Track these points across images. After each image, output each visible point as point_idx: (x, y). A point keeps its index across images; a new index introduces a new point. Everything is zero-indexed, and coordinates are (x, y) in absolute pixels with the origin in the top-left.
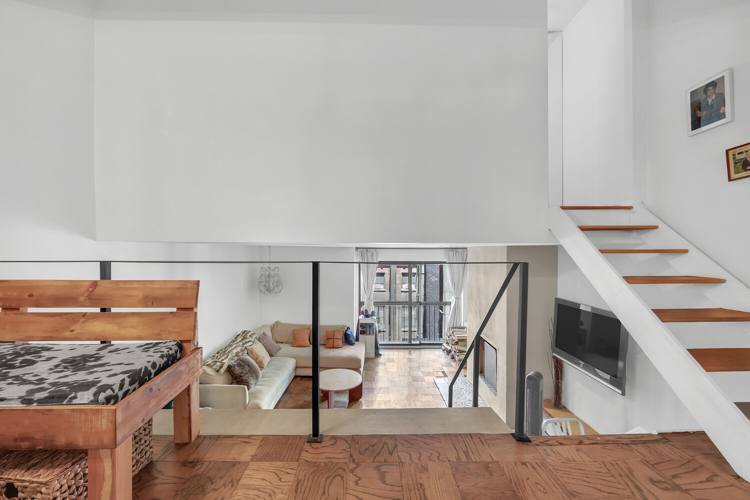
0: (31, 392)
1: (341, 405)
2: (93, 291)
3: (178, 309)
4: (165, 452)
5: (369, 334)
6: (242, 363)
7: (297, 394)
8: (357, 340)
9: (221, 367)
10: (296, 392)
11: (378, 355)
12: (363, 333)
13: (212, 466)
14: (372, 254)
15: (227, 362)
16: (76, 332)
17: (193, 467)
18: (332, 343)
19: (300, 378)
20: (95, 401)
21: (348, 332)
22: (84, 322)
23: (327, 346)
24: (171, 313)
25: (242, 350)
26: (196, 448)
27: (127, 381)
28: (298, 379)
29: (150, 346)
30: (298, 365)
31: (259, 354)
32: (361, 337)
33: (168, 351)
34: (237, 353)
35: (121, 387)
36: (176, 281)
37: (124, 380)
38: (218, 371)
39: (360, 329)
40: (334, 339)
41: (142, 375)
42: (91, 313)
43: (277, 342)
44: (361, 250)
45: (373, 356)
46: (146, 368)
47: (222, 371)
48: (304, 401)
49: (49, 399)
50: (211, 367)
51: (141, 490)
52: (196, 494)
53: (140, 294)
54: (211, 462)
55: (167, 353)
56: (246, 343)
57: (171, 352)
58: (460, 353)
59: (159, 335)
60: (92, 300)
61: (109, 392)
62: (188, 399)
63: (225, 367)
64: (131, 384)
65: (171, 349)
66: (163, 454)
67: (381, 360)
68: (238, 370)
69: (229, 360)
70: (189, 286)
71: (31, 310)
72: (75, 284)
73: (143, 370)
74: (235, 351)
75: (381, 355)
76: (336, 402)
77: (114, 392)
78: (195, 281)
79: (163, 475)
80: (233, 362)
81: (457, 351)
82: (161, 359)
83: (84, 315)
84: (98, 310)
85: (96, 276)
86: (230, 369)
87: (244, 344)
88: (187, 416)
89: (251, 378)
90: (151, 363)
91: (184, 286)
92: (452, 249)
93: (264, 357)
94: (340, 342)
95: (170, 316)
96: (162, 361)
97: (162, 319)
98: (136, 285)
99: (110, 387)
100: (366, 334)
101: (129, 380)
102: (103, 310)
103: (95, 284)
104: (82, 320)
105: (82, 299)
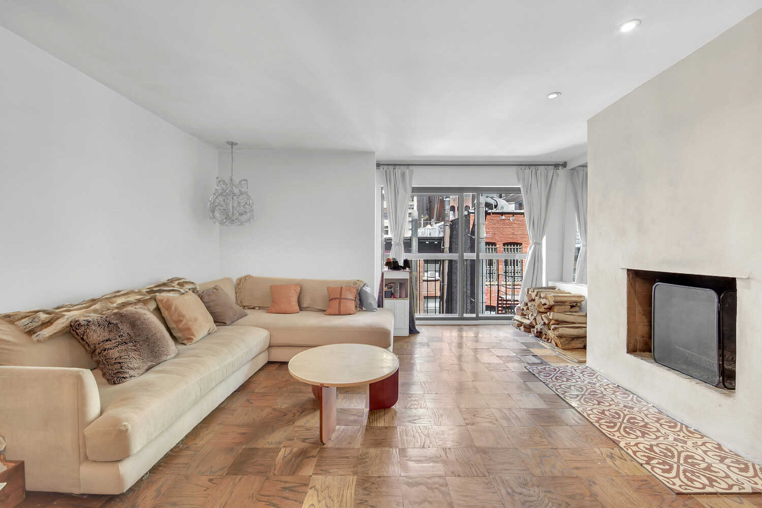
1: (352, 418)
5: (400, 297)
6: (116, 319)
7: (264, 395)
8: (380, 305)
9: (47, 324)
10: (262, 391)
11: (413, 331)
12: (391, 295)
14: (403, 175)
18: (337, 307)
19: (277, 365)
21: (365, 291)
23: (329, 311)
25: (142, 301)
28: (272, 368)
30: (275, 342)
31: (185, 313)
32: (387, 302)
38: (30, 332)
39: (385, 289)
40: (340, 299)
43: (244, 307)
44: (386, 167)
45: (406, 333)
47: (48, 332)
48: (275, 410)
50: (11, 322)
58: (558, 324)
63: (60, 323)
67: (419, 339)
68: (96, 335)
74: (118, 302)
75: (419, 333)
76: (342, 411)
81: (552, 322)
86: (74, 331)
89: (132, 354)
92: (529, 165)
93: (196, 319)
94: (352, 305)
100: (394, 297)
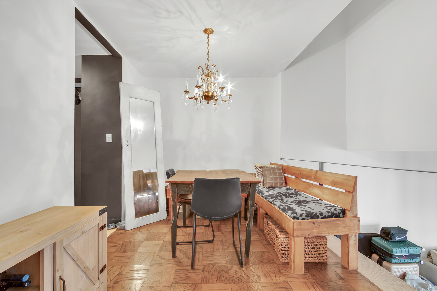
2: (316, 175)
3: (346, 191)
4: (334, 264)
13: (348, 286)
16: (310, 191)
17: (339, 279)
20: (291, 216)
22: (312, 188)
24: (342, 192)
26: (349, 274)
27: (304, 215)
29: (330, 206)
33: (334, 211)
35: (301, 215)
36: (345, 175)
37: (303, 213)
41: (313, 215)
42: (315, 184)
46: (316, 213)
49: (282, 210)
51: (313, 269)
52: (329, 289)
53: (331, 179)
54: (349, 285)
55: (332, 212)
57: (335, 212)
59: (336, 202)
60: (316, 179)
61: (295, 215)
62: (347, 243)
64: (306, 216)
65: (336, 210)
66: (333, 264)
70: (351, 179)
71: (303, 180)
72: (311, 171)
73: (314, 213)
77: (297, 216)
78: (354, 176)
79: (325, 271)
82: (327, 213)
83: (313, 184)
84: (318, 184)
85: (318, 169)
88: (347, 253)
90: (320, 212)
91: (349, 179)
95: (341, 194)
96: (328, 214)
97: (337, 194)
98: (329, 175)
99: (296, 213)
101: (306, 214)
102: (320, 184)
103: (317, 171)
104: (312, 187)
105: (313, 178)
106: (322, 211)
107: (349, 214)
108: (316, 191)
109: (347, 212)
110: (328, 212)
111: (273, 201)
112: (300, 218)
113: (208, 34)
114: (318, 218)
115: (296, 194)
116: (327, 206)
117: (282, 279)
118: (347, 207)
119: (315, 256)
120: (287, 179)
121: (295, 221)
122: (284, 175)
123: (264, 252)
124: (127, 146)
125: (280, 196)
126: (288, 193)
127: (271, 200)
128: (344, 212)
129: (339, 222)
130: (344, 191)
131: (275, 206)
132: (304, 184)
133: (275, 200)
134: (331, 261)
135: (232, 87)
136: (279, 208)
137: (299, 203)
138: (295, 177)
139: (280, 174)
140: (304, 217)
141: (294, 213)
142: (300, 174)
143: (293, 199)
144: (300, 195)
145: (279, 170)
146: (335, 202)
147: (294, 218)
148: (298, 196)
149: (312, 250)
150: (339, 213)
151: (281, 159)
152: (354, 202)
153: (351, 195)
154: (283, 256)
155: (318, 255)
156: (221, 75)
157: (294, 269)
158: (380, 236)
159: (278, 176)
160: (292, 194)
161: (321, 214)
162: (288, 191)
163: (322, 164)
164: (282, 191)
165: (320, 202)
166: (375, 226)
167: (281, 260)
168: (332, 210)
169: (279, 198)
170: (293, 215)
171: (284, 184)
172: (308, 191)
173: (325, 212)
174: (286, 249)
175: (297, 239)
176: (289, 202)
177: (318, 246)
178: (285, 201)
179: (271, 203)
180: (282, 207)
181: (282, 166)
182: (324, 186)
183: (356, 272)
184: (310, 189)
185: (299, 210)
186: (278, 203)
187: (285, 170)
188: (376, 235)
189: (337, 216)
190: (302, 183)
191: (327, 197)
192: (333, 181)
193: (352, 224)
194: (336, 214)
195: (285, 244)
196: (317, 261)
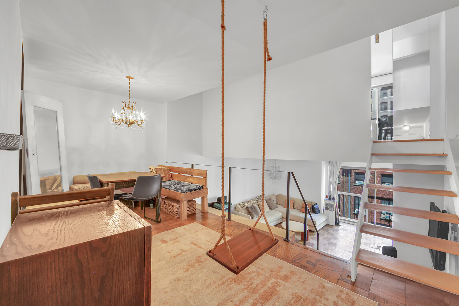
0: (175, 189)
2: (190, 171)
5: (331, 210)
6: (253, 207)
8: (323, 212)
9: (244, 206)
11: (337, 224)
12: (327, 208)
15: (246, 205)
17: (201, 216)
20: (181, 192)
21: (316, 206)
23: (301, 211)
25: (255, 203)
26: (204, 213)
32: (325, 211)
34: (253, 203)
35: (186, 191)
38: (242, 208)
39: (326, 206)
41: (191, 190)
42: (189, 176)
43: (278, 204)
45: (334, 224)
47: (244, 208)
49: (176, 191)
50: (240, 206)
51: (191, 216)
53: (197, 172)
56: (259, 200)
60: (190, 173)
63: (245, 207)
64: (188, 191)
67: (340, 228)
68: (250, 210)
69: (248, 205)
70: (205, 171)
71: (182, 174)
72: (187, 169)
74: (252, 202)
75: (340, 225)
79: (195, 215)
80: (249, 206)
85: (191, 167)
86: (247, 208)
87: (257, 200)
89: (255, 214)
93: (265, 209)
95: (202, 179)
97: (200, 179)
98: (196, 170)
99: (184, 190)
100: (328, 210)
102: (192, 176)
103: (190, 169)
105: (188, 173)
106: (194, 188)
107: (204, 187)
108: (190, 180)
109: (204, 186)
110: (197, 188)
111: (169, 187)
112: (185, 192)
113: (130, 79)
114: (193, 191)
115: (180, 183)
116: (196, 186)
117: (178, 223)
118: (204, 184)
119: (191, 211)
120: (172, 175)
121: (184, 193)
122: (171, 173)
123: (165, 217)
124: (33, 154)
125: (172, 185)
126: (175, 183)
127: (168, 187)
128: (202, 187)
129: (201, 191)
130: (202, 177)
131: (171, 190)
132: (183, 177)
133: (171, 187)
134: (197, 212)
135: (145, 117)
136: (174, 190)
137: (183, 186)
138: (177, 174)
139: (168, 172)
140: (187, 191)
141: (183, 190)
142: (180, 171)
143: (179, 185)
144: (182, 183)
145: (167, 170)
146: (199, 183)
147: (183, 192)
148: (181, 184)
149: (190, 208)
150: (201, 188)
151: (167, 162)
152: (206, 182)
153: (205, 179)
154: (177, 214)
155: (192, 210)
156: (141, 112)
157: (183, 218)
158: (217, 202)
159: (167, 174)
160: (178, 183)
161: (194, 189)
162: (175, 182)
163: (193, 165)
164: (171, 182)
165: (192, 184)
166: (215, 198)
167: (176, 217)
168: (198, 186)
169: (172, 186)
170: (182, 191)
171: (171, 178)
172: (186, 180)
173: (195, 188)
174: (178, 210)
175: (184, 202)
176: (178, 186)
177: (192, 206)
178: (176, 187)
179: (168, 189)
180: (176, 189)
181: (169, 167)
182: (194, 176)
183: (207, 212)
184: (187, 179)
185: (185, 189)
186: (173, 188)
187: (171, 169)
188: (215, 203)
189: (200, 189)
190: (182, 176)
191: (195, 182)
192: (198, 173)
193: (206, 192)
194: (200, 188)
195: (178, 208)
196: (192, 213)
